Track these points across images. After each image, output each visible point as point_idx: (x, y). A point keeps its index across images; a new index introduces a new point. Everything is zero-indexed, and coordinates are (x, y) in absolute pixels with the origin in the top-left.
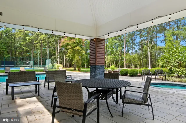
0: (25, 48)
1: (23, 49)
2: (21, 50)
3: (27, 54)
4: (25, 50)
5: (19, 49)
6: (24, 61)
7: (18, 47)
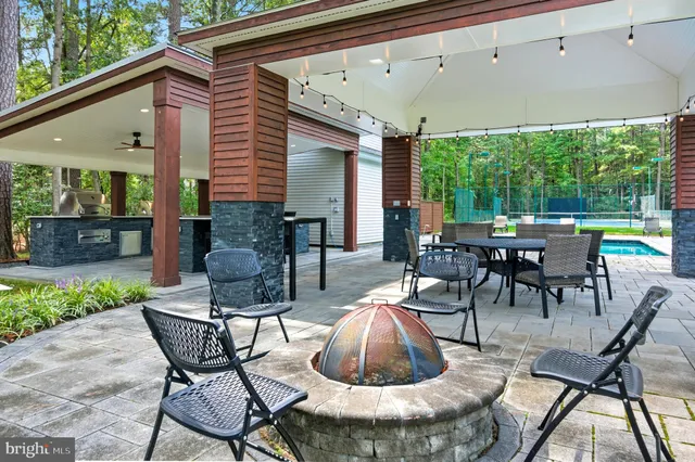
0: (626, 147)
1: (622, 152)
2: (612, 157)
3: (637, 170)
4: (627, 156)
5: (608, 153)
6: (625, 196)
7: (603, 146)
